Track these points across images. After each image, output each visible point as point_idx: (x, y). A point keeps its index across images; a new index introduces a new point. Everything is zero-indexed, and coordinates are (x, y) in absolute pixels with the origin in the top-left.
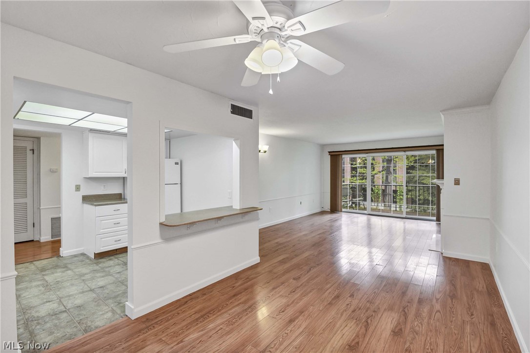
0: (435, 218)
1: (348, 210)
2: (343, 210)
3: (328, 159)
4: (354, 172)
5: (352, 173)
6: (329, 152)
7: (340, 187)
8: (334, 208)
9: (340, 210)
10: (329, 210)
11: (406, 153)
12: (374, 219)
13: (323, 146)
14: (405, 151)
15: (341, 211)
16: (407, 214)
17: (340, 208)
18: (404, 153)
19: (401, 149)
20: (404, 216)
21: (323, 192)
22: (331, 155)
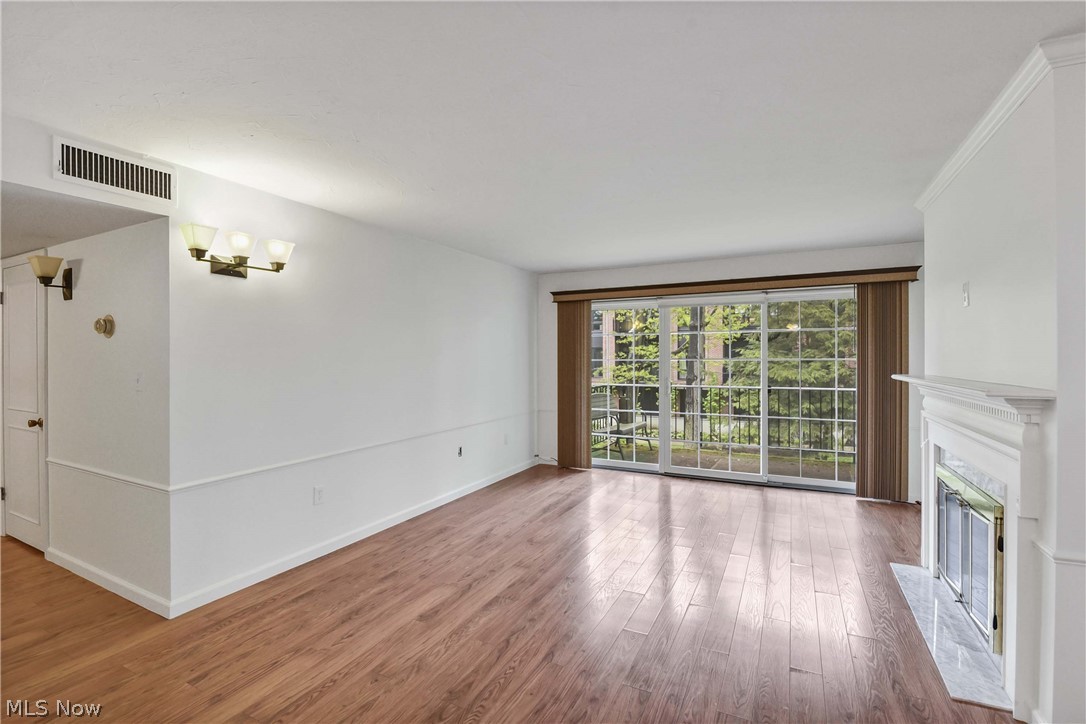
0: (852, 486)
1: (608, 461)
2: (595, 461)
3: (550, 313)
4: (621, 354)
5: (618, 356)
6: (554, 294)
7: (584, 395)
8: (570, 460)
9: (584, 463)
10: (556, 464)
11: (770, 295)
12: (678, 488)
13: (537, 276)
14: (765, 290)
15: (589, 466)
16: (771, 472)
17: (584, 456)
18: (764, 295)
19: (756, 283)
20: (764, 480)
21: (539, 411)
22: (558, 302)
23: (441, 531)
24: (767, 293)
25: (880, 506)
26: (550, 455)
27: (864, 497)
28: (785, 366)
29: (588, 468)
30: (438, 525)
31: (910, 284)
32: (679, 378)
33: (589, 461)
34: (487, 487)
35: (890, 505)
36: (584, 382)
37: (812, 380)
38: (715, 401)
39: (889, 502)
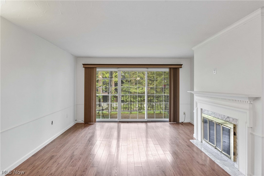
0: (168, 120)
2: (97, 120)
3: (82, 72)
6: (83, 64)
7: (94, 99)
8: (88, 120)
10: (83, 122)
11: (149, 69)
13: (77, 58)
14: (147, 68)
16: (148, 118)
17: (94, 119)
18: (147, 69)
19: (146, 66)
20: (147, 120)
21: (77, 105)
22: (85, 68)
23: (52, 157)
24: (148, 69)
25: (175, 124)
26: (81, 119)
27: (171, 122)
28: (134, 89)
29: (95, 122)
30: (48, 155)
31: (180, 68)
32: (103, 92)
33: (95, 120)
34: (62, 135)
35: (176, 123)
36: (94, 94)
37: (140, 92)
38: (112, 98)
39: (175, 123)
